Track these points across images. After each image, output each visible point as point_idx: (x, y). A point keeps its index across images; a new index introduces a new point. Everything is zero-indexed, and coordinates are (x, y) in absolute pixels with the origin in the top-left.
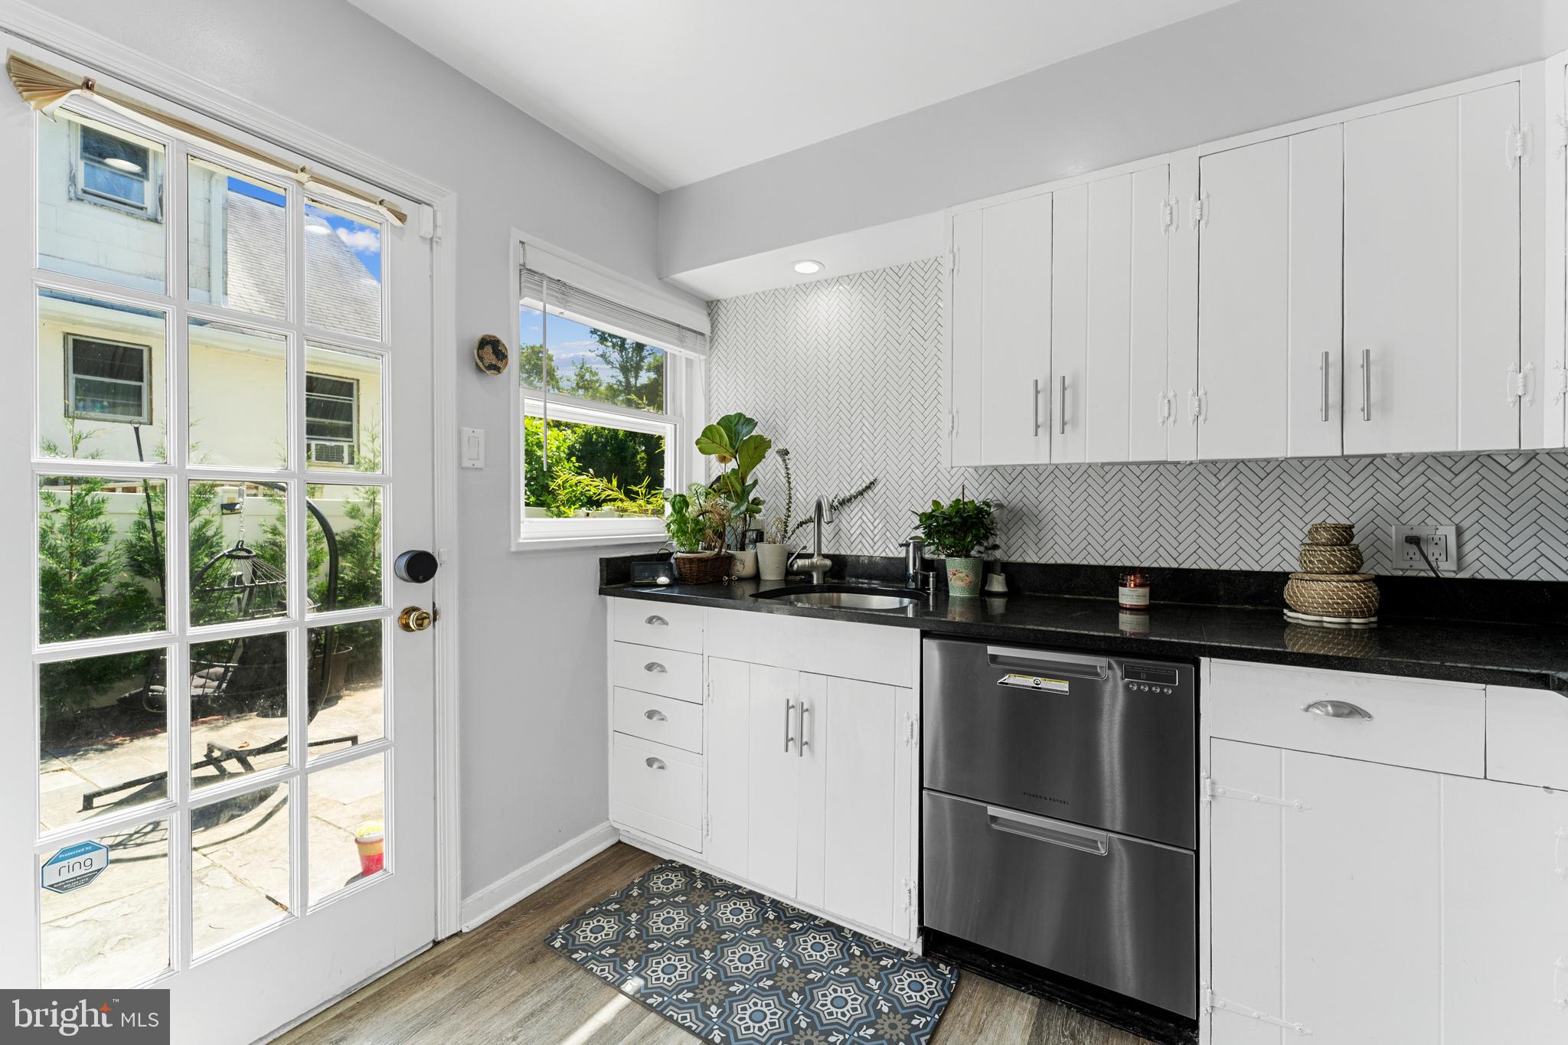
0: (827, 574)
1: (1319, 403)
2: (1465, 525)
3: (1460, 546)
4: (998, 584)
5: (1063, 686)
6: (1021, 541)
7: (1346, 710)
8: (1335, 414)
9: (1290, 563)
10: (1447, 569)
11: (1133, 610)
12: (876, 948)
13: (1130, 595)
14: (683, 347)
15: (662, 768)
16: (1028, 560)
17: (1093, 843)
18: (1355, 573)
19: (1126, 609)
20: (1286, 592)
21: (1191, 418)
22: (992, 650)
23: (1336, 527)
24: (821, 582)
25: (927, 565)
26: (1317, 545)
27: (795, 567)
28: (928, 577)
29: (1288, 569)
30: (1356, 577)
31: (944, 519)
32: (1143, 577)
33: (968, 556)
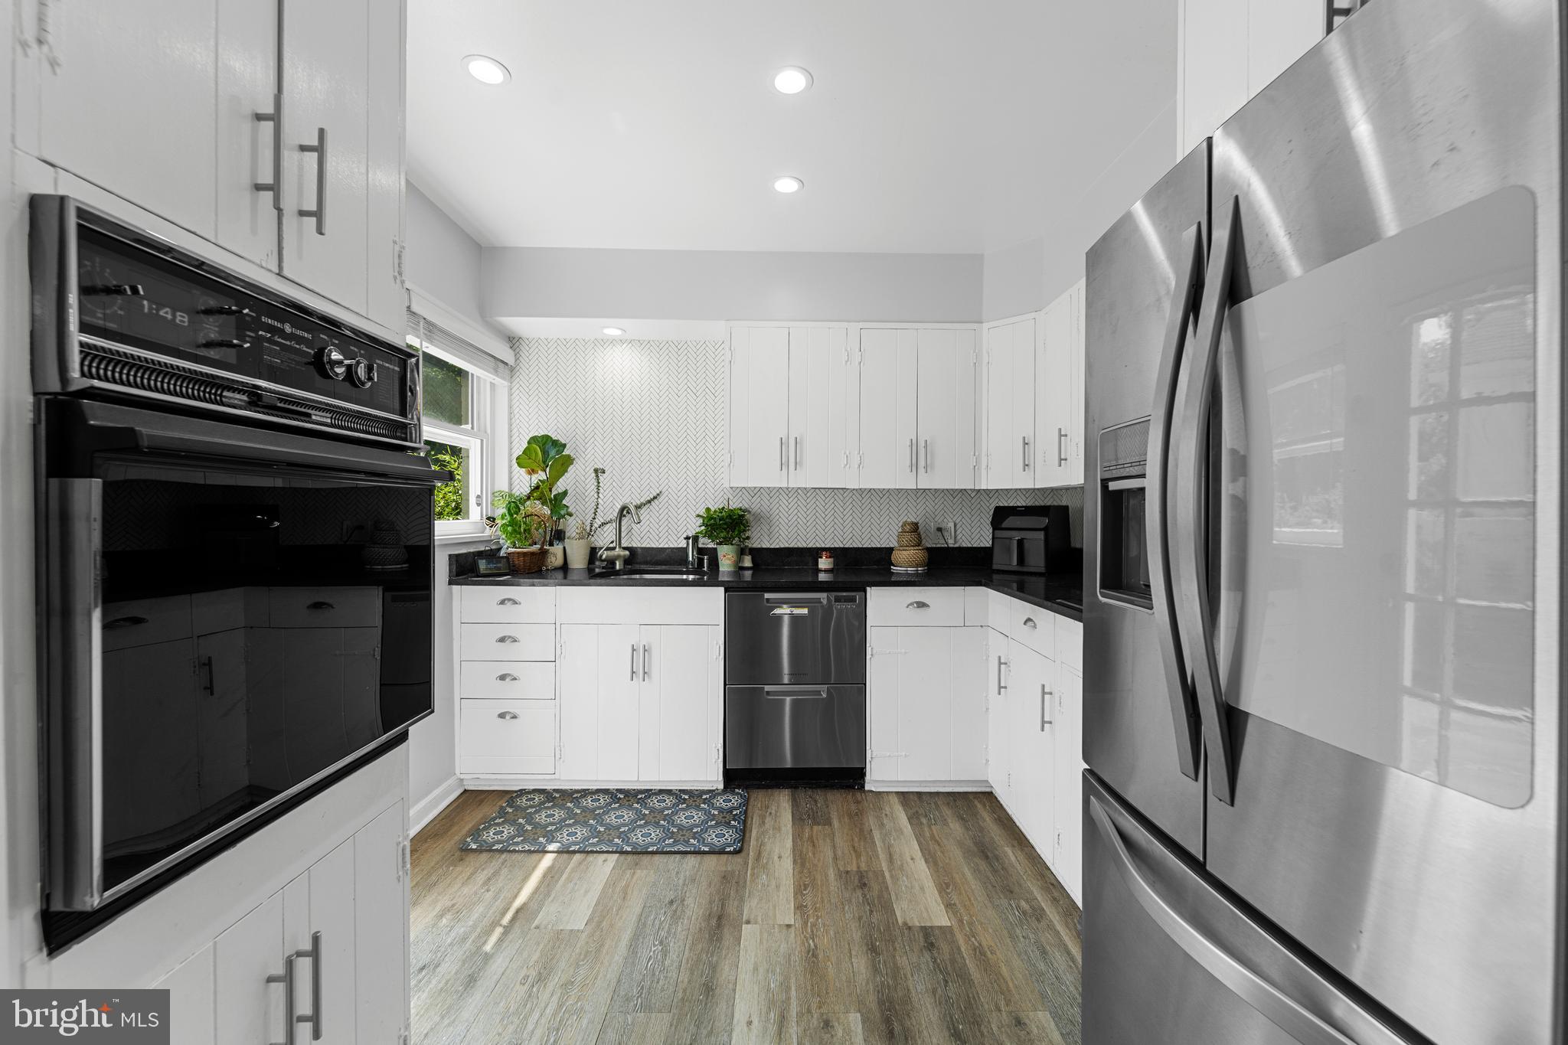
0: (627, 561)
1: (908, 463)
2: (957, 522)
3: (955, 532)
4: (747, 562)
5: (805, 611)
6: (759, 534)
7: (921, 605)
8: (914, 469)
9: (893, 544)
10: (951, 543)
11: (826, 571)
12: (696, 793)
13: (824, 563)
14: (497, 376)
15: (514, 717)
16: (764, 546)
17: (818, 693)
18: (919, 546)
19: (822, 571)
20: (892, 557)
21: (857, 466)
22: (767, 596)
23: (913, 523)
24: (622, 567)
25: (701, 551)
26: (905, 532)
27: (604, 557)
28: (703, 559)
29: (892, 546)
30: (920, 548)
31: (720, 520)
32: (830, 552)
33: (732, 544)
